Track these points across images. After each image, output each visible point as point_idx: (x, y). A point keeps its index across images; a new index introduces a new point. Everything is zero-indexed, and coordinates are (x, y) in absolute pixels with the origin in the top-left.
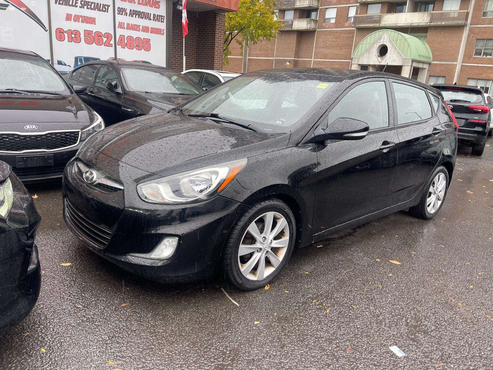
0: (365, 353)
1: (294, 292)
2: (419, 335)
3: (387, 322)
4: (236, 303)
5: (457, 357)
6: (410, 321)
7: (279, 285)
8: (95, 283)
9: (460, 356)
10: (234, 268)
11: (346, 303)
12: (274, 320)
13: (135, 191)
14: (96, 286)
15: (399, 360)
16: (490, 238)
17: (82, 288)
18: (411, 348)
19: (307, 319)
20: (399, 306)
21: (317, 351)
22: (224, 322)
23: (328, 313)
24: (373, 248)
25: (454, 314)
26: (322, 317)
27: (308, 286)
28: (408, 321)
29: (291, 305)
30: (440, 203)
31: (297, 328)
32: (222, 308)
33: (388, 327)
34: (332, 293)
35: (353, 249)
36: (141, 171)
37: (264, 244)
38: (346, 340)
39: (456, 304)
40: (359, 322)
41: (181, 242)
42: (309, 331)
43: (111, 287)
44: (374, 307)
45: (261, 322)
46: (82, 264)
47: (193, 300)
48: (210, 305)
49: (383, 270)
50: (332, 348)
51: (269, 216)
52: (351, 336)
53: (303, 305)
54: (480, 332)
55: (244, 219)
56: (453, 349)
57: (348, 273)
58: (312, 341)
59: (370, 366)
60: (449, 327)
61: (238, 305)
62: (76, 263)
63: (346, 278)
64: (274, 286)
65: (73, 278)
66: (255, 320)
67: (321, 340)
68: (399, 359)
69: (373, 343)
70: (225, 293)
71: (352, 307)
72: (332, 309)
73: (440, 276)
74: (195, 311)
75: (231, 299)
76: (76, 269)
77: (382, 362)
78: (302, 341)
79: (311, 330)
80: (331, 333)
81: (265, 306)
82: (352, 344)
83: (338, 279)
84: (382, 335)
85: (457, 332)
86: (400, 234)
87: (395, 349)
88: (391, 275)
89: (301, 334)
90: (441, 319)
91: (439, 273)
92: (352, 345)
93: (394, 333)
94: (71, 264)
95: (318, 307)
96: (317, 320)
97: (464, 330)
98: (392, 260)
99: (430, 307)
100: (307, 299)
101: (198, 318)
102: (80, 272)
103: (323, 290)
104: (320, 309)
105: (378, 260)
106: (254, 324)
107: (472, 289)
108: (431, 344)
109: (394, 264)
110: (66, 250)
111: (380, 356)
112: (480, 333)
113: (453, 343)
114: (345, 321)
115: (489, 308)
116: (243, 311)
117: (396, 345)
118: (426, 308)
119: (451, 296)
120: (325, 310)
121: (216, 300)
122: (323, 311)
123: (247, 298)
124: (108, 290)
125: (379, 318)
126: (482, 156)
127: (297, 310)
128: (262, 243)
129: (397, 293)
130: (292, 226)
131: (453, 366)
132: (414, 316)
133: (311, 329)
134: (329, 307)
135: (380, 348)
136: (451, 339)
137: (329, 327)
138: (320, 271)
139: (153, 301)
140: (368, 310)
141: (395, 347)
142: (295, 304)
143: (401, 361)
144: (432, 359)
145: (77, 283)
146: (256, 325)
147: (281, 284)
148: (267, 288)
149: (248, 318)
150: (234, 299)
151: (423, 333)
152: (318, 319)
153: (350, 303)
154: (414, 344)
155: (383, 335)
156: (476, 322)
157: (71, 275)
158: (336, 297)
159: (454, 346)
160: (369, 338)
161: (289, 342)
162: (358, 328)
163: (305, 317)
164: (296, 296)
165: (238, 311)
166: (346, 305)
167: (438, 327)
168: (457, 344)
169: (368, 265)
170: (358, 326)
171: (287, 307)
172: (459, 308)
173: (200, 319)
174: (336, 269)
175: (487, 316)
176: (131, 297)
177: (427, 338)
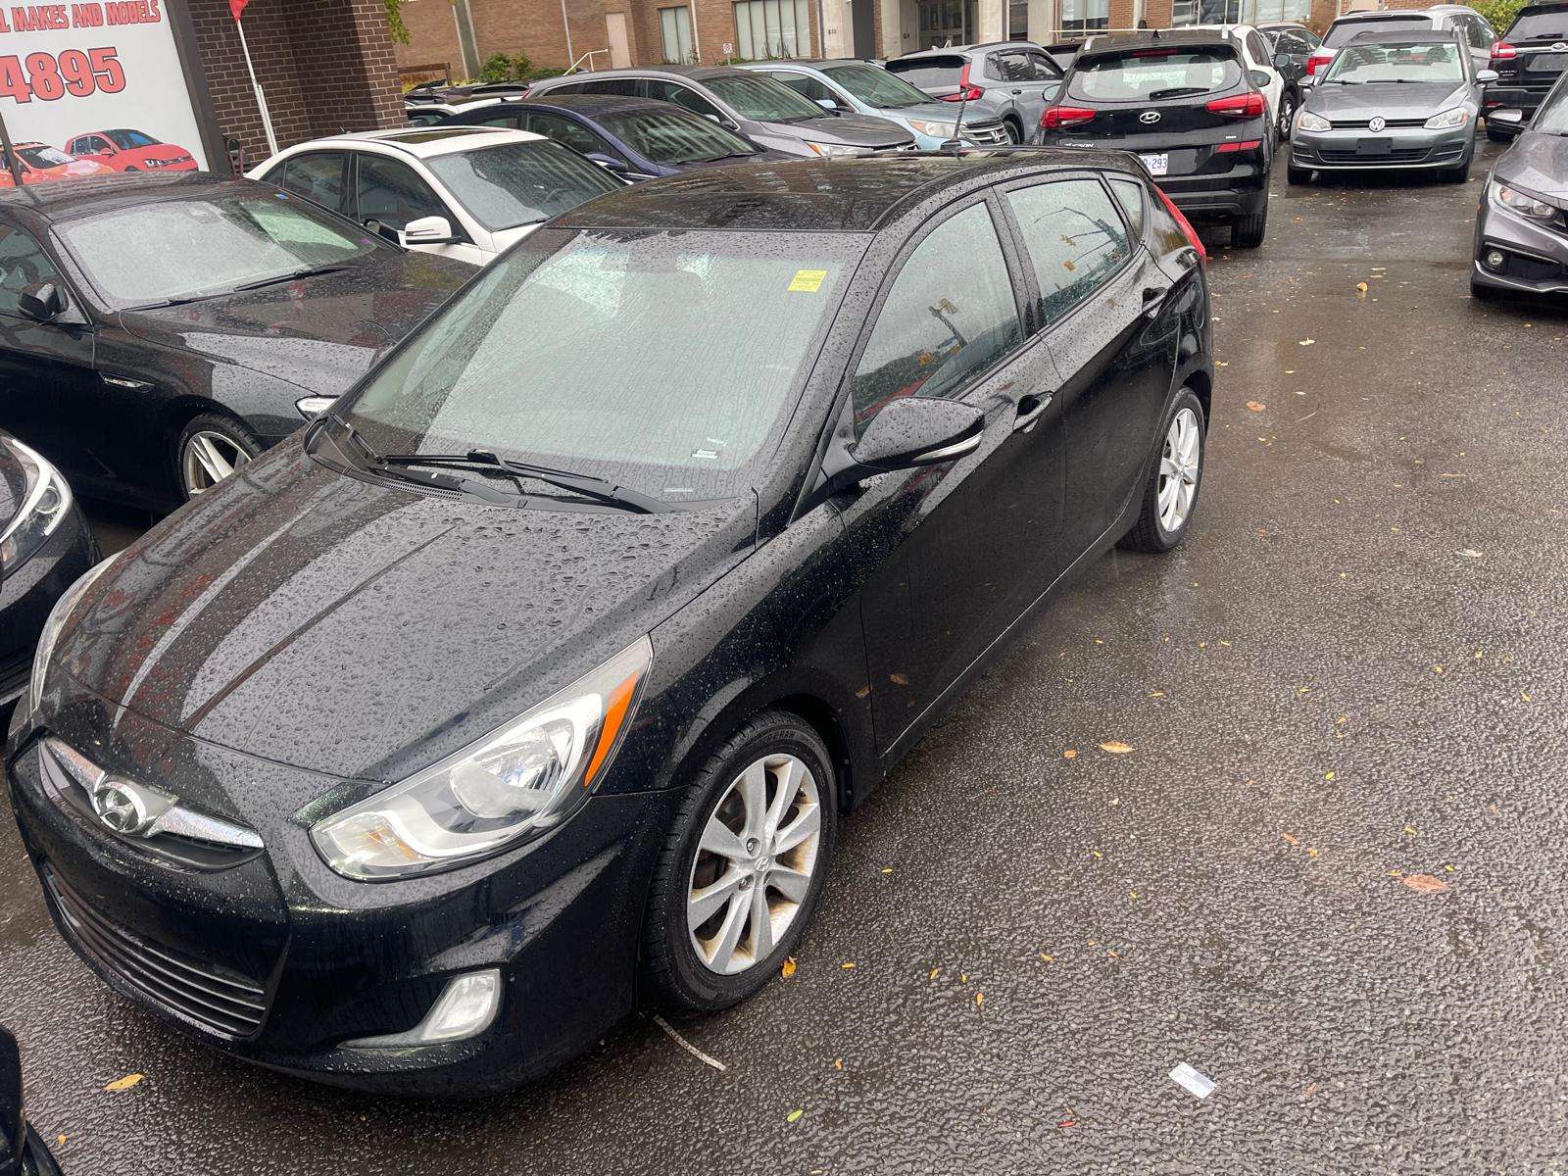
0: (1113, 1117)
1: (869, 956)
2: (1235, 1000)
3: (1144, 984)
4: (716, 1064)
5: (1348, 1048)
6: (1201, 957)
7: (820, 946)
8: (250, 1133)
9: (1351, 1043)
10: (685, 972)
11: (1022, 952)
12: (840, 1089)
13: (309, 851)
14: (254, 1141)
15: (1203, 1110)
16: (1343, 575)
17: (213, 1165)
18: (1224, 1055)
19: (932, 1049)
20: (1161, 913)
21: (985, 1160)
22: (700, 1150)
23: (983, 1008)
24: (1046, 709)
25: (1306, 894)
26: (969, 1027)
27: (902, 923)
28: (1197, 959)
29: (875, 1013)
30: (1190, 490)
31: (912, 1095)
32: (680, 1096)
33: (1151, 1001)
34: (976, 927)
35: (992, 733)
36: (306, 775)
37: (755, 860)
38: (1054, 1092)
39: (1305, 853)
40: (1073, 1011)
41: (512, 979)
42: (948, 1095)
43: (306, 1132)
44: (1100, 939)
45: (805, 1110)
46: (175, 1063)
47: (584, 1095)
48: (641, 1098)
49: (1090, 788)
50: (1023, 1133)
51: (753, 777)
52: (1063, 1068)
53: (906, 1000)
54: (1386, 936)
55: (683, 823)
56: (1332, 1020)
57: (999, 831)
58: (965, 1129)
59: (1137, 1160)
60: (1303, 947)
61: (723, 1068)
62: (154, 1065)
63: (1000, 855)
64: (808, 958)
65: (168, 1134)
66: (787, 1109)
67: (989, 1116)
68: (1202, 1106)
69: (1124, 1075)
70: (673, 1032)
71: (1039, 959)
72: (989, 986)
73: (1240, 761)
74: (602, 1135)
75: (694, 1050)
76: (167, 1093)
77: (1162, 1133)
78: (937, 1140)
79: (953, 1088)
80: (1006, 1079)
81: (803, 1043)
82: (1071, 1098)
83: (977, 865)
84: (1141, 1037)
85: (1328, 957)
86: (1106, 632)
87: (1185, 1076)
88: (1116, 802)
89: (928, 1112)
90: (1277, 923)
91: (1237, 753)
92: (1074, 1102)
93: (1172, 1017)
94: (139, 1077)
95: (950, 993)
96: (959, 1043)
97: (1343, 944)
98: (1106, 741)
99: (1240, 888)
100: (911, 975)
101: (618, 1161)
102: (182, 1103)
103: (948, 923)
104: (956, 998)
105: (1070, 754)
106: (788, 1124)
107: (1334, 785)
108: (1269, 1023)
109: (1117, 755)
110: (101, 1021)
111: (1153, 1115)
112: (1385, 942)
113: (1325, 1001)
114: (1034, 1020)
115: (1391, 843)
116: (745, 1086)
117: (1184, 1060)
118: (1231, 897)
119: (1285, 829)
120: (972, 996)
121: (652, 1069)
122: (967, 1005)
123: (743, 1030)
124: (299, 1144)
125: (1120, 976)
126: (1263, 245)
127: (896, 1023)
128: (749, 861)
129: (1147, 864)
130: (822, 768)
131: (1341, 1085)
132: (1208, 935)
133: (951, 1084)
134: (979, 982)
135: (1146, 1086)
136: (1317, 987)
137: (998, 1056)
138: (922, 852)
139: (458, 1140)
140: (1085, 957)
141: (1183, 1065)
142: (885, 1005)
143: (1210, 1114)
144: (1285, 1076)
145: (191, 1150)
146: (796, 1123)
147: (824, 939)
148: (788, 971)
149: (766, 1107)
150: (704, 1050)
151: (1242, 991)
152: (960, 1039)
153: (1033, 949)
154: (1229, 1040)
155: (1143, 1034)
156: (1369, 905)
157: (157, 1124)
158: (992, 940)
159: (1331, 1010)
160: (1110, 1059)
161: (903, 1153)
162: (1074, 1034)
163: (925, 1045)
164: (878, 972)
165: (728, 1091)
166: (1023, 959)
167: (1277, 953)
168: (1336, 999)
169: (1048, 783)
170: (1074, 1026)
171: (864, 1026)
172: (1314, 864)
173: (627, 1162)
174: (964, 827)
175: (1393, 873)
176: (385, 1148)
177: (1257, 1004)
